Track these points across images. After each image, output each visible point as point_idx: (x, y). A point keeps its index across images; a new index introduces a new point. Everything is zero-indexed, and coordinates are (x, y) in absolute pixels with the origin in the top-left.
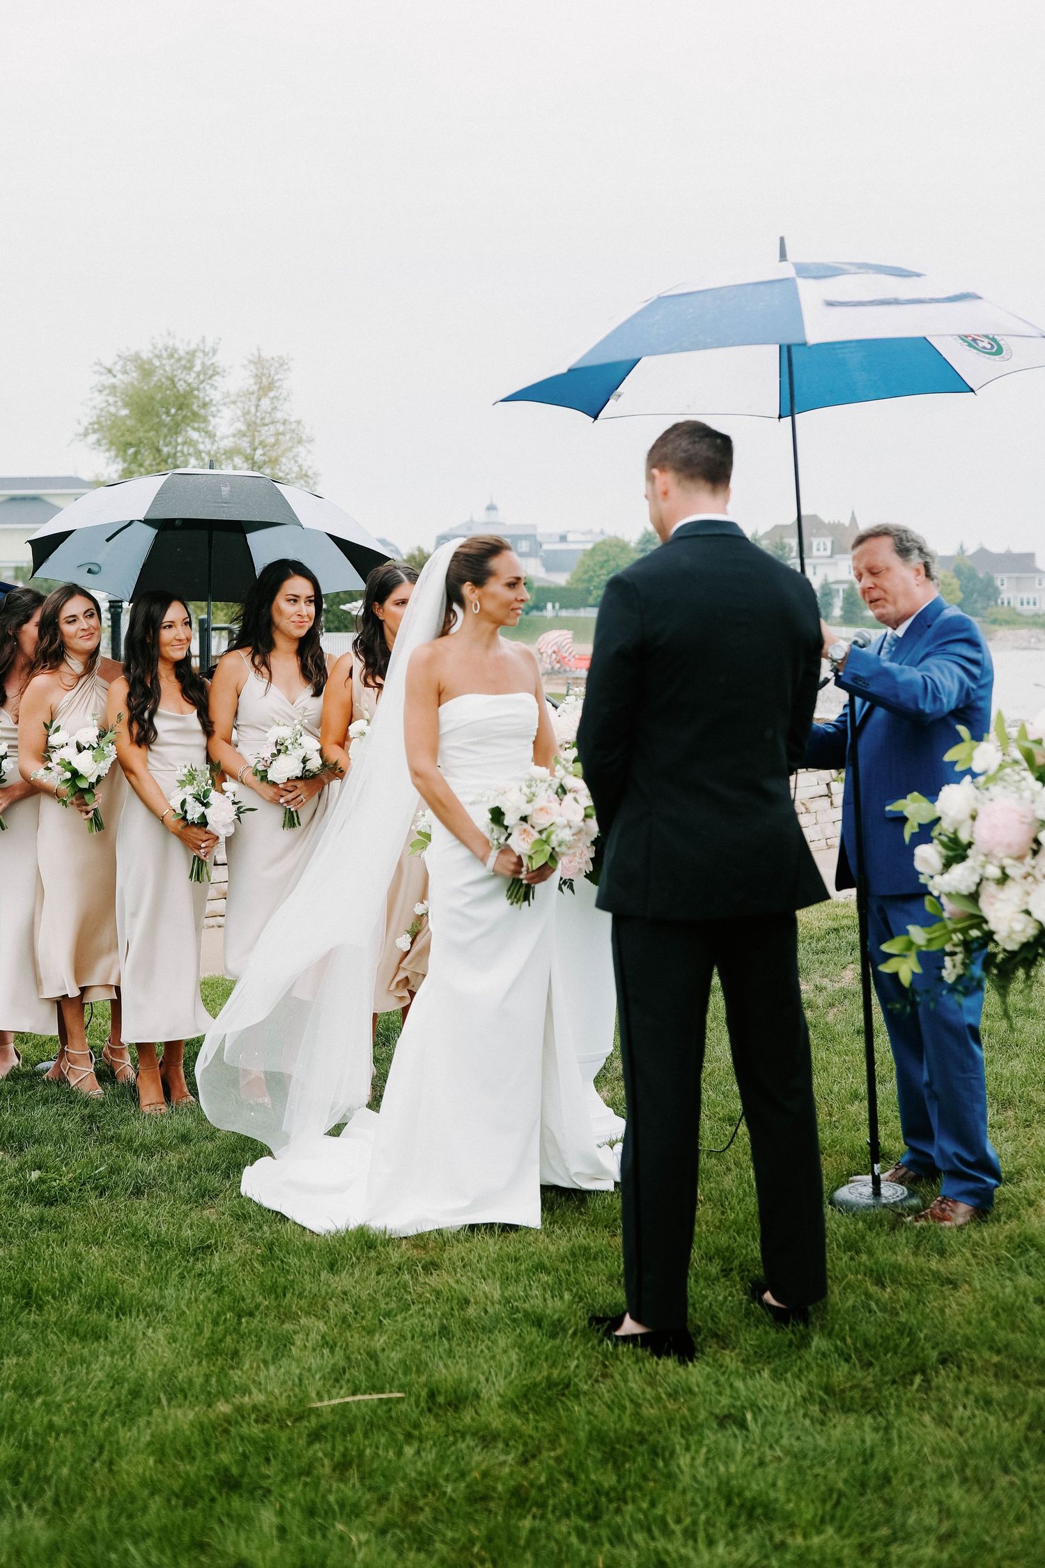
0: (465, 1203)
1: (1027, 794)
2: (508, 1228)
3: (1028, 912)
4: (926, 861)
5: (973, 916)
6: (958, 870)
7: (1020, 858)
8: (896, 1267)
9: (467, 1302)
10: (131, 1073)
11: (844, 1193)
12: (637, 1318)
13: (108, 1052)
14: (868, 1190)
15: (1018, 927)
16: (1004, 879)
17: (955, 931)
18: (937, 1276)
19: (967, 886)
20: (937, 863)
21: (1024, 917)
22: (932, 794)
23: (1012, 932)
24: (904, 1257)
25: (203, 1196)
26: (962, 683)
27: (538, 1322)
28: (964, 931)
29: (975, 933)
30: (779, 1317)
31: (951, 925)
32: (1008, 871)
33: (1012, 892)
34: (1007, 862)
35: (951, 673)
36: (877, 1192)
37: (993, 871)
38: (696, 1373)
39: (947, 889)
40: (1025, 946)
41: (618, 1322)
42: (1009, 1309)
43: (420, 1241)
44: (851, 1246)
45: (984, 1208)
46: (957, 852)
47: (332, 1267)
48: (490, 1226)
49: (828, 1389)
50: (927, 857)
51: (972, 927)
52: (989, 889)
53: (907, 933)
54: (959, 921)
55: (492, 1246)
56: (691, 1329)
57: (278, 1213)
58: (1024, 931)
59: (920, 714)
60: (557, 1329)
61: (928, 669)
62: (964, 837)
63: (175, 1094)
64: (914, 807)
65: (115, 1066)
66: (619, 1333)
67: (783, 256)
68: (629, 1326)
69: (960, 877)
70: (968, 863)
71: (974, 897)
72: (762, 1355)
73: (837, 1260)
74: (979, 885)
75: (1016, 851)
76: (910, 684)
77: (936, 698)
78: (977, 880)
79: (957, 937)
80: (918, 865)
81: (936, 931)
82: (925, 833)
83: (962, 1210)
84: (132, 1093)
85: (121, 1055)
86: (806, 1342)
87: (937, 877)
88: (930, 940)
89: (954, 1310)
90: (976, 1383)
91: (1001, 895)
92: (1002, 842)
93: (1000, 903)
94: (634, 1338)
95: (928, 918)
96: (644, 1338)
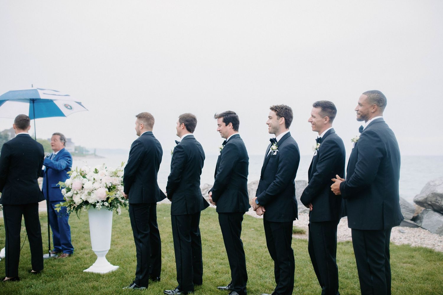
1: (81, 180)
3: (81, 198)
4: (64, 192)
5: (71, 200)
6: (69, 193)
7: (80, 190)
8: (55, 265)
14: (48, 255)
15: (79, 201)
16: (77, 194)
17: (68, 203)
18: (63, 265)
19: (70, 196)
20: (65, 192)
21: (81, 199)
23: (78, 202)
28: (70, 203)
29: (72, 203)
30: (35, 273)
31: (67, 202)
32: (78, 192)
33: (78, 195)
34: (78, 191)
37: (75, 192)
39: (67, 196)
40: (80, 204)
41: (4, 278)
44: (47, 263)
45: (71, 253)
46: (69, 190)
49: (46, 280)
50: (64, 191)
52: (75, 195)
53: (60, 203)
54: (69, 201)
58: (80, 202)
59: (58, 170)
61: (60, 162)
62: (70, 187)
66: (5, 280)
67: (32, 87)
68: (6, 278)
69: (70, 194)
70: (71, 191)
71: (72, 197)
72: (32, 279)
78: (72, 194)
79: (69, 204)
80: (62, 192)
81: (65, 203)
86: (40, 276)
87: (65, 194)
88: (64, 205)
89: (66, 268)
90: (71, 275)
91: (77, 196)
92: (77, 188)
93: (76, 198)
94: (8, 280)
95: (64, 201)
96: (10, 280)
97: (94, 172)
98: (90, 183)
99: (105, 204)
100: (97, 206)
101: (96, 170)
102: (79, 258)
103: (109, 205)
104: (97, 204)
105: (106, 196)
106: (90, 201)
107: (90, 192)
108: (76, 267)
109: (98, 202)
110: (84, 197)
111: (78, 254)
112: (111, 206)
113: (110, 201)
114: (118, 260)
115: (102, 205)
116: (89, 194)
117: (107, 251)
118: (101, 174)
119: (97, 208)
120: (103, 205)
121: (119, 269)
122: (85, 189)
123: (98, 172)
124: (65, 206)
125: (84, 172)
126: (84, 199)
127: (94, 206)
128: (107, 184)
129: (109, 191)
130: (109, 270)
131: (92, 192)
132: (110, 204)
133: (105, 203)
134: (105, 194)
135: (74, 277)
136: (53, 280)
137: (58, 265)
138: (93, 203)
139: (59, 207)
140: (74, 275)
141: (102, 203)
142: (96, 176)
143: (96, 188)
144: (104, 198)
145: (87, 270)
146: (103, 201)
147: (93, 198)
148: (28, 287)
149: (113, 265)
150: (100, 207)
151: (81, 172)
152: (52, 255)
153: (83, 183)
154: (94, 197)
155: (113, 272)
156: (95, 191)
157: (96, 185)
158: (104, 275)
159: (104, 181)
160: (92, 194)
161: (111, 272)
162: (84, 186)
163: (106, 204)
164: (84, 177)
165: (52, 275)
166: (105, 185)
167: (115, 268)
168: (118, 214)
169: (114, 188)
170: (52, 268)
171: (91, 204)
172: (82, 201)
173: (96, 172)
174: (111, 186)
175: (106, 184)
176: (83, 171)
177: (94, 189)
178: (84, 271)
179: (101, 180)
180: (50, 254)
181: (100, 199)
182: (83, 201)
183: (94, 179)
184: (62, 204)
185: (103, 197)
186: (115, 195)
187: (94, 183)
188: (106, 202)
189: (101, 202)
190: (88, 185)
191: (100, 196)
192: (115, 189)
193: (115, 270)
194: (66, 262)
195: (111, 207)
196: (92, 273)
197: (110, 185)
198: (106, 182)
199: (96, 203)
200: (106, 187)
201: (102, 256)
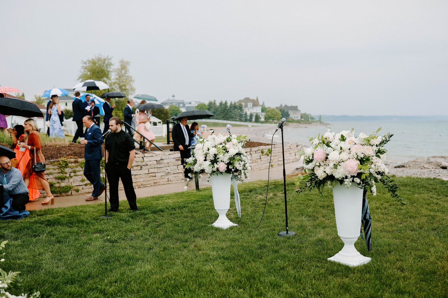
1: (324, 148)
3: (325, 172)
5: (313, 174)
6: (310, 164)
11: (281, 233)
14: (285, 232)
15: (323, 175)
16: (319, 166)
17: (309, 177)
19: (311, 168)
23: (321, 176)
28: (311, 177)
29: (313, 177)
32: (321, 164)
33: (322, 168)
34: (321, 162)
36: (287, 233)
37: (318, 164)
39: (308, 168)
40: (324, 179)
42: (318, 251)
52: (317, 168)
54: (310, 175)
62: (311, 158)
69: (311, 166)
70: (313, 163)
71: (313, 170)
75: (322, 160)
78: (314, 166)
88: (304, 178)
91: (319, 169)
92: (319, 159)
93: (318, 171)
97: (340, 139)
98: (336, 153)
99: (356, 180)
100: (345, 183)
101: (342, 136)
103: (361, 182)
104: (345, 180)
106: (337, 176)
109: (346, 177)
112: (363, 183)
113: (363, 177)
115: (351, 181)
116: (335, 166)
117: (355, 238)
118: (349, 142)
119: (346, 184)
120: (353, 181)
121: (372, 261)
122: (329, 161)
123: (346, 139)
125: (328, 139)
126: (329, 171)
127: (341, 181)
129: (361, 164)
131: (338, 164)
132: (363, 180)
133: (355, 179)
134: (356, 168)
138: (340, 179)
139: (299, 181)
141: (352, 178)
142: (342, 144)
143: (344, 160)
144: (355, 173)
145: (332, 259)
146: (353, 177)
147: (340, 172)
149: (364, 256)
150: (349, 184)
151: (324, 139)
152: (289, 233)
153: (327, 153)
154: (341, 170)
156: (342, 164)
157: (344, 156)
159: (353, 151)
160: (338, 167)
162: (328, 157)
163: (358, 180)
164: (328, 145)
166: (356, 156)
167: (367, 260)
169: (367, 159)
171: (338, 179)
172: (325, 176)
173: (343, 139)
175: (357, 154)
176: (326, 139)
177: (341, 161)
178: (329, 259)
179: (349, 149)
180: (287, 231)
181: (349, 173)
182: (327, 176)
183: (341, 148)
185: (355, 171)
186: (368, 169)
187: (341, 153)
188: (357, 178)
189: (350, 177)
190: (334, 156)
191: (350, 170)
192: (369, 162)
195: (364, 185)
197: (362, 156)
198: (356, 152)
199: (343, 178)
200: (357, 159)
201: (350, 243)
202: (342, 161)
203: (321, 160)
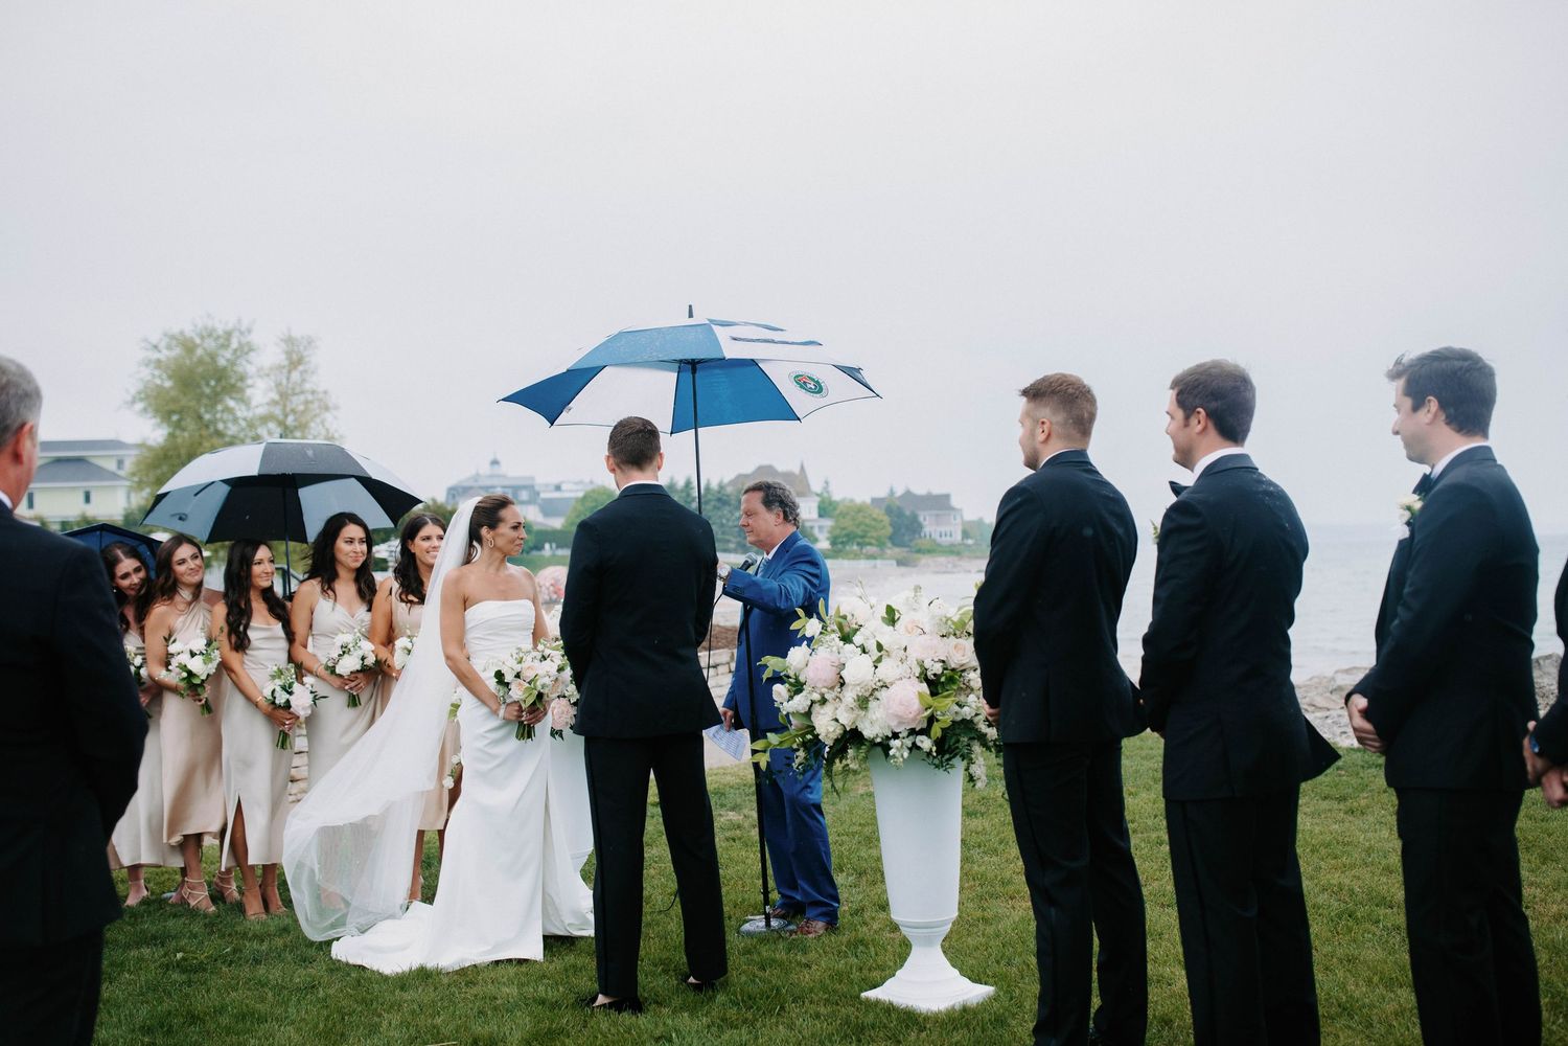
0: (490, 948)
1: (835, 649)
2: (521, 962)
3: (837, 720)
4: (780, 694)
5: (807, 727)
6: (797, 698)
7: (831, 689)
8: (774, 961)
9: (496, 998)
10: (236, 895)
11: (746, 927)
12: (606, 994)
13: (218, 881)
14: (762, 924)
15: (831, 729)
16: (824, 701)
17: (797, 736)
18: (799, 964)
19: (803, 708)
20: (786, 695)
21: (834, 723)
22: (783, 654)
23: (828, 732)
24: (781, 955)
25: (304, 962)
26: (805, 588)
27: (543, 1002)
28: (803, 736)
29: (808, 736)
30: (697, 988)
31: (794, 733)
32: (826, 696)
33: (828, 709)
34: (824, 690)
35: (798, 581)
36: (768, 924)
37: (816, 697)
38: (643, 1020)
39: (791, 710)
40: (835, 742)
41: (594, 999)
42: (839, 974)
43: (462, 972)
44: (747, 952)
45: (832, 920)
46: (798, 687)
47: (403, 988)
48: (510, 961)
50: (779, 691)
51: (807, 733)
52: (816, 707)
53: (766, 737)
54: (801, 729)
55: (512, 970)
56: (641, 1000)
57: (360, 966)
58: (834, 731)
59: (778, 609)
60: (555, 1005)
61: (783, 580)
62: (802, 679)
63: (272, 909)
64: (772, 663)
65: (224, 891)
66: (597, 1004)
68: (601, 999)
69: (799, 703)
70: (804, 693)
71: (808, 714)
72: (684, 1008)
73: (734, 959)
74: (811, 706)
75: (829, 684)
76: (771, 590)
77: (788, 598)
78: (809, 703)
79: (799, 740)
80: (774, 697)
81: (785, 736)
82: (778, 678)
83: (820, 925)
84: (240, 908)
85: (229, 883)
86: (712, 999)
87: (785, 704)
88: (781, 742)
89: (806, 978)
90: (812, 1009)
91: (822, 711)
92: (820, 679)
93: (820, 717)
94: (604, 1005)
95: (780, 729)
96: (611, 1005)
97: (883, 618)
98: (866, 661)
99: (922, 742)
100: (891, 752)
101: (890, 610)
102: (862, 942)
103: (934, 749)
104: (892, 743)
105: (918, 714)
106: (868, 733)
107: (867, 694)
108: (839, 976)
109: (896, 736)
110: (846, 715)
111: (865, 923)
112: (940, 751)
113: (936, 731)
114: (998, 962)
115: (910, 745)
116: (863, 702)
117: (944, 923)
118: (906, 628)
119: (894, 757)
120: (914, 747)
121: (996, 998)
122: (848, 686)
123: (899, 619)
124: (785, 746)
125: (849, 618)
126: (846, 719)
127: (885, 747)
128: (927, 665)
129: (933, 694)
130: (951, 1003)
131: (871, 695)
132: (939, 743)
133: (919, 738)
134: (916, 705)
135: (818, 1016)
136: (745, 1021)
137: (781, 964)
138: (879, 740)
139: (765, 751)
140: (822, 1010)
141: (911, 738)
142: (887, 636)
143: (888, 681)
144: (914, 720)
145: (872, 994)
146: (912, 732)
147: (877, 719)
148: (657, 1040)
149: (974, 981)
150: (902, 756)
151: (839, 621)
152: (774, 923)
153: (842, 661)
154: (878, 715)
155: (965, 1009)
156: (883, 694)
157: (888, 670)
158: (927, 1018)
159: (914, 654)
160: (872, 704)
161: (957, 1008)
162: (843, 673)
163: (926, 743)
164: (846, 638)
165: (749, 1001)
166: (917, 671)
167: (977, 993)
168: (974, 786)
169: (951, 680)
170: (761, 974)
171: (873, 744)
172: (839, 731)
173: (891, 617)
174: (940, 672)
175: (921, 664)
176: (845, 617)
177: (879, 684)
178: (864, 995)
179: (905, 649)
180: (768, 918)
181: (900, 723)
182: (845, 731)
183: (880, 647)
184: (773, 738)
185: (911, 716)
186: (957, 708)
187: (879, 660)
188: (924, 738)
189: (905, 734)
190: (859, 670)
191: (900, 714)
192: (955, 687)
193: (975, 1002)
194: (812, 955)
195: (947, 756)
196: (889, 1009)
197: (938, 668)
198: (920, 657)
199: (888, 738)
200: (924, 677)
201: (928, 942)
202: (882, 687)
203: (825, 684)
